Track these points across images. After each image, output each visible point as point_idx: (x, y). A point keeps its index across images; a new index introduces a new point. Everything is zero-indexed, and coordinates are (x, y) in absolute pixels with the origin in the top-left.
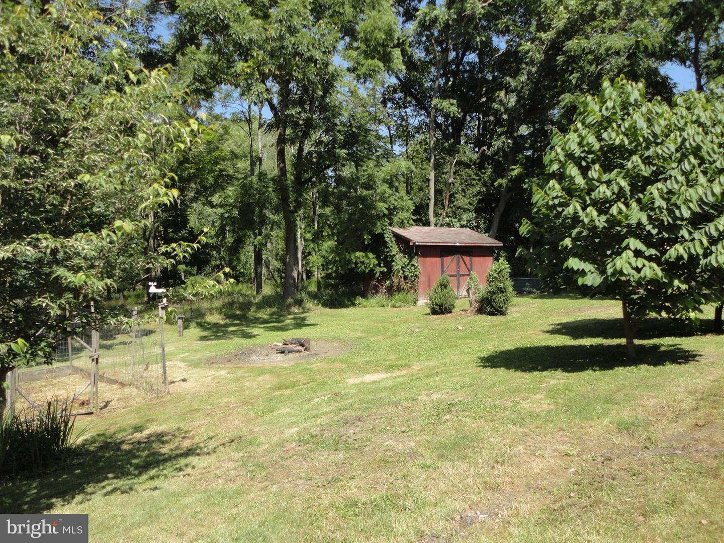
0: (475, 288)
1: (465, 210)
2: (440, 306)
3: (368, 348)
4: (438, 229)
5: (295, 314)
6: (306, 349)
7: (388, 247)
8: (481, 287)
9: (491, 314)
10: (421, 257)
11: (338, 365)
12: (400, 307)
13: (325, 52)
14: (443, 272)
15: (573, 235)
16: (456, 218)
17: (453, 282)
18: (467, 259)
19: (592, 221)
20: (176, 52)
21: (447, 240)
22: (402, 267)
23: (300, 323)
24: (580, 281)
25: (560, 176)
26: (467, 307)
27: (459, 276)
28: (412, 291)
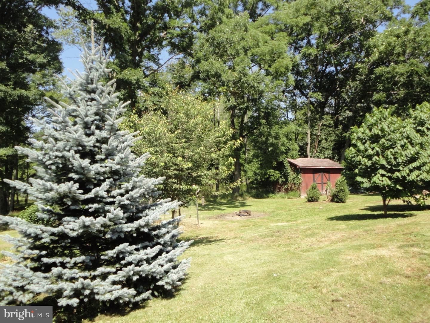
0: (330, 190)
1: (327, 149)
2: (312, 198)
3: (277, 215)
4: (312, 159)
5: (239, 201)
6: (250, 215)
7: (286, 169)
8: (332, 189)
9: (337, 202)
10: (303, 173)
11: (265, 220)
12: (292, 198)
13: (259, 83)
14: (314, 181)
15: (359, 168)
16: (321, 153)
17: (319, 187)
18: (327, 175)
19: (365, 163)
20: (191, 81)
21: (317, 165)
22: (293, 179)
23: (243, 205)
24: (362, 186)
25: (355, 146)
26: (326, 199)
27: (323, 183)
28: (298, 191)
